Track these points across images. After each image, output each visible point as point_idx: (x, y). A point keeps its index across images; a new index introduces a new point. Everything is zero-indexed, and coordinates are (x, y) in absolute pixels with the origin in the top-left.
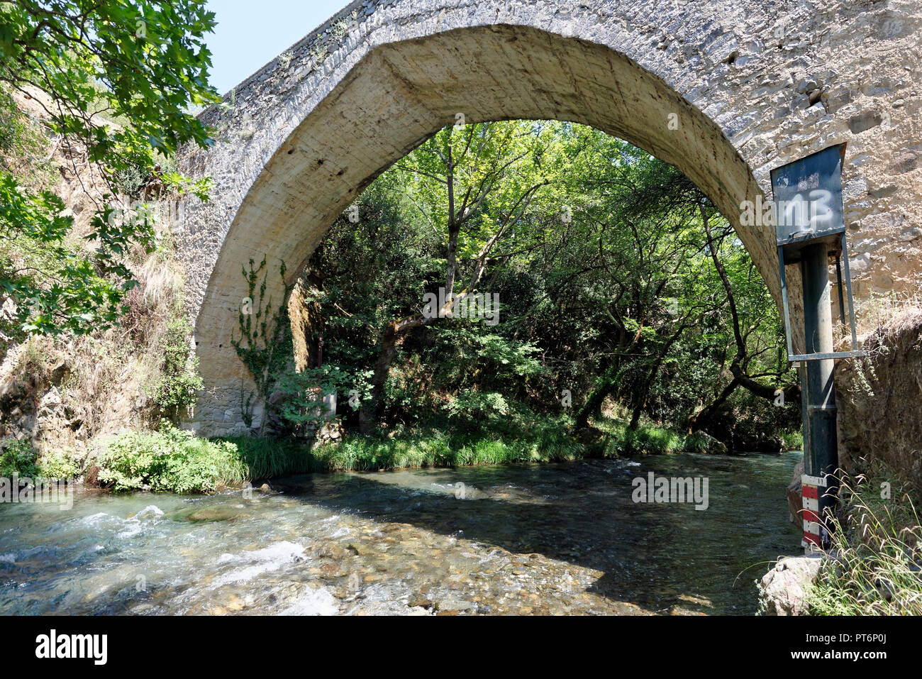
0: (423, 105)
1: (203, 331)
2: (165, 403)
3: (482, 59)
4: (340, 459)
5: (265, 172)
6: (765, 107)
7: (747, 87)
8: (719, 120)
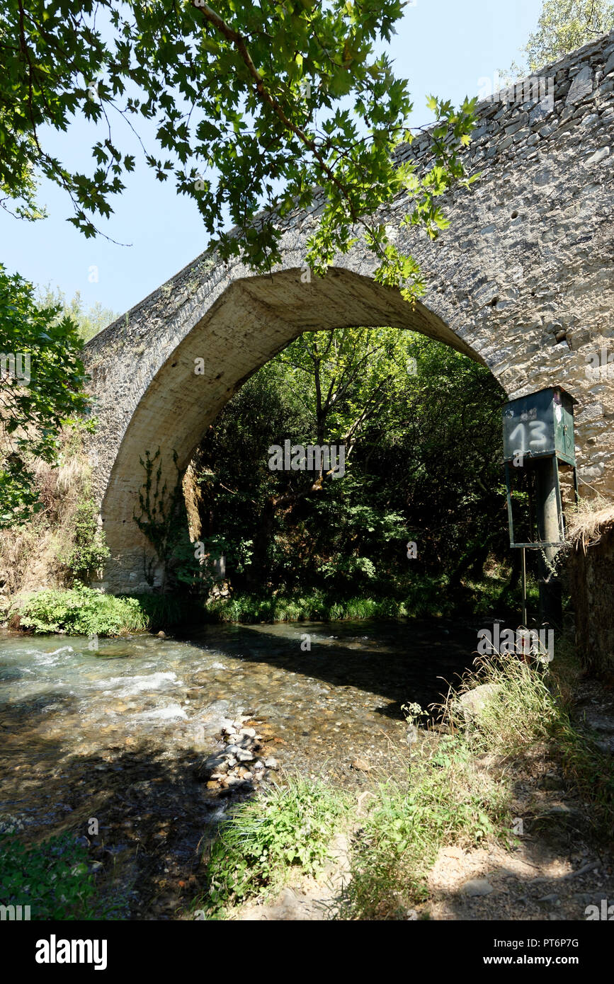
0: (281, 319)
1: (108, 510)
2: (77, 568)
3: (318, 287)
4: (227, 612)
5: (154, 382)
6: (519, 343)
7: (505, 326)
8: (482, 353)
